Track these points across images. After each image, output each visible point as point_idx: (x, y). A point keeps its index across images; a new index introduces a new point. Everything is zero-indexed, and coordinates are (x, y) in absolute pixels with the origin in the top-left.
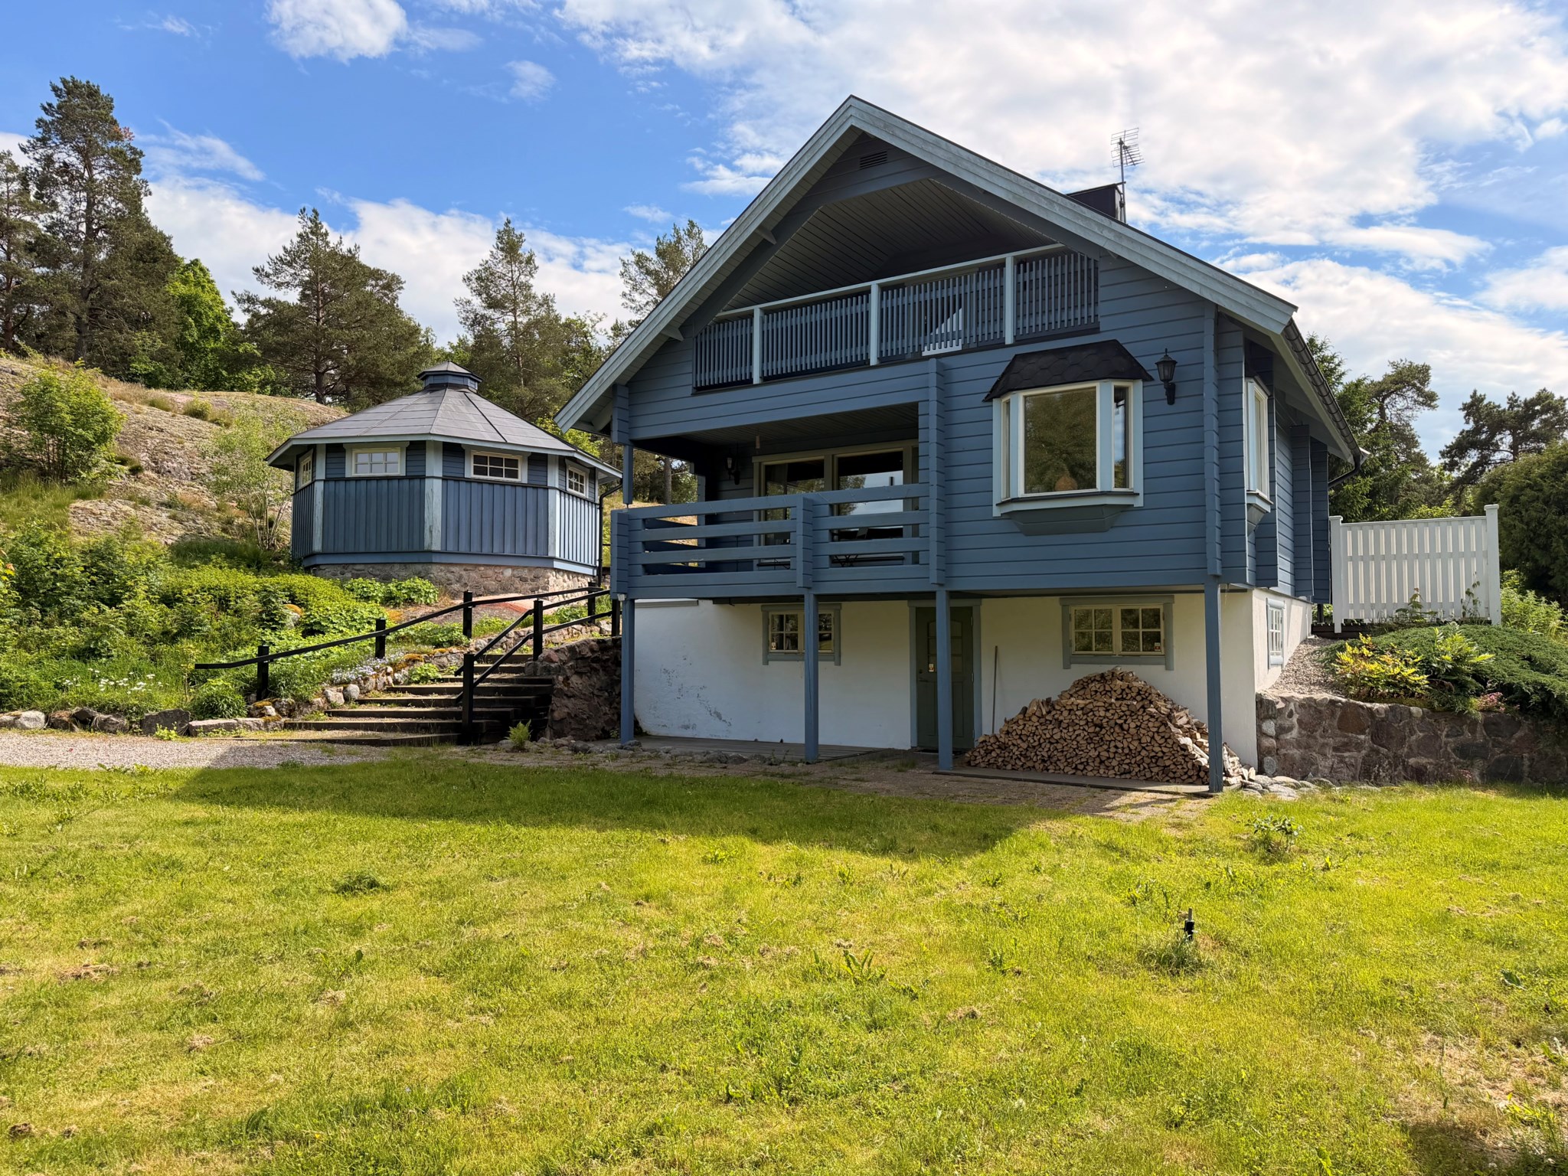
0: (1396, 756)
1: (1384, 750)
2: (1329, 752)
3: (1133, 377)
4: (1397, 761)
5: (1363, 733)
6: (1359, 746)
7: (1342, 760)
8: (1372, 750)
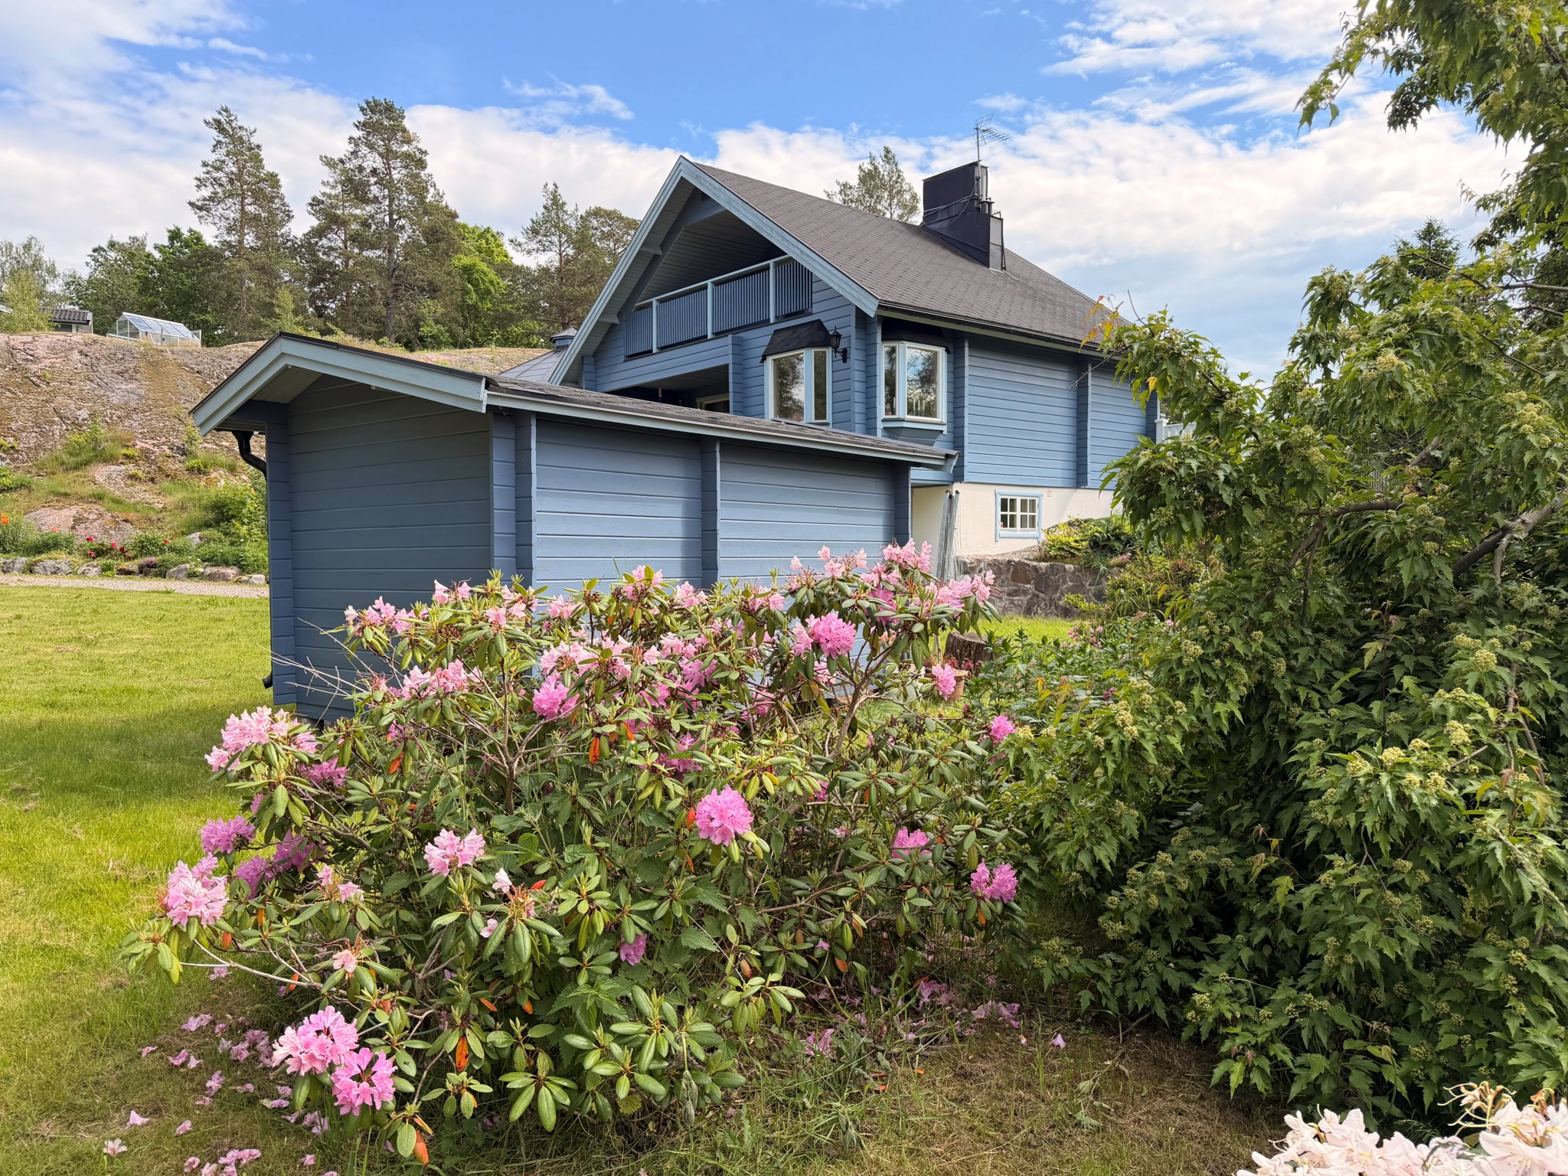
0: (1051, 600)
1: (1042, 595)
2: (1005, 597)
3: (827, 345)
4: (1052, 602)
5: (1028, 582)
6: (1025, 592)
7: (1012, 602)
8: (1035, 595)
